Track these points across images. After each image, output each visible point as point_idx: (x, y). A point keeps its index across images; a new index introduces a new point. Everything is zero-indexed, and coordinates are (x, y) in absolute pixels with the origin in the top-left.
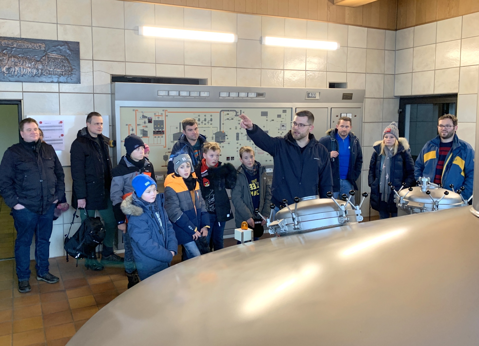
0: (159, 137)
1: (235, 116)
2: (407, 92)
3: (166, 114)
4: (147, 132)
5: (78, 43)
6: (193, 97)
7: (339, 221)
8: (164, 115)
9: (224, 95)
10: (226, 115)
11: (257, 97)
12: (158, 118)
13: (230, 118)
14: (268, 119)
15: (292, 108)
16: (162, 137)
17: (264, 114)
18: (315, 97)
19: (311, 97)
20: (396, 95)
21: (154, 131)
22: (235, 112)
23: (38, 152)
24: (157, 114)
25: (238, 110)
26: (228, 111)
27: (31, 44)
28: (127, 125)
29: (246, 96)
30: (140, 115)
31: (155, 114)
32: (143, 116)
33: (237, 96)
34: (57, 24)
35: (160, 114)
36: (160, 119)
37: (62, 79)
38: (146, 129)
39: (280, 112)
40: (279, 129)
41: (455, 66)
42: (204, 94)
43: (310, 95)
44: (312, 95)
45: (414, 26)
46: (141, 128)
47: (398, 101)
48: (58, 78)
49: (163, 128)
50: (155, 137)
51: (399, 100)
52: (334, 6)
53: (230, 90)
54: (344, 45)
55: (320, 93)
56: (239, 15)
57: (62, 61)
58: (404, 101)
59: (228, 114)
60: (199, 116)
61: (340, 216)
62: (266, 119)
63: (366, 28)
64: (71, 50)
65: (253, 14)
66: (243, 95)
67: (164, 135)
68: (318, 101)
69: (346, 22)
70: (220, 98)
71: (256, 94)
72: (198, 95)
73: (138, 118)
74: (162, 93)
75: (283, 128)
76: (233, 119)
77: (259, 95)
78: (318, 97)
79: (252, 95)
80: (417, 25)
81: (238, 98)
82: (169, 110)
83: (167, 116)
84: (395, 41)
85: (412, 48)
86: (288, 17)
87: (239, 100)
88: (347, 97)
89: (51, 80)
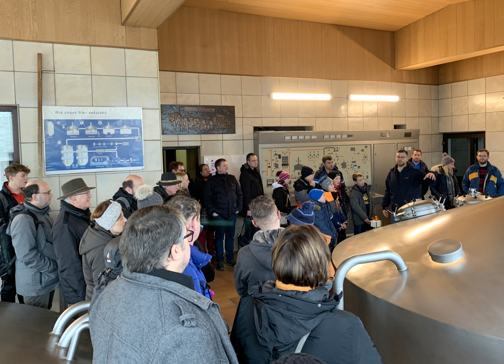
0: (285, 168)
1: (334, 151)
2: (449, 130)
3: (290, 152)
4: (278, 164)
5: (234, 107)
6: (307, 140)
7: (436, 211)
8: (288, 153)
9: (326, 137)
10: (327, 151)
11: (348, 137)
12: (285, 155)
13: (330, 153)
14: (355, 153)
15: (371, 144)
16: (287, 168)
17: (353, 149)
18: (386, 136)
19: (384, 136)
20: (440, 132)
21: (282, 164)
22: (333, 149)
23: (226, 181)
24: (284, 152)
25: (335, 147)
26: (329, 148)
27: (206, 109)
28: (266, 160)
29: (341, 137)
30: (274, 153)
31: (283, 152)
32: (275, 153)
33: (335, 137)
34: (221, 95)
35: (286, 152)
36: (286, 156)
37: (224, 131)
38: (277, 163)
39: (363, 148)
40: (363, 160)
41: (482, 112)
42: (314, 137)
43: (383, 135)
44: (384, 134)
45: (451, 83)
46: (274, 162)
47: (441, 137)
48: (223, 131)
49: (288, 162)
50: (283, 168)
51: (442, 135)
52: (395, 71)
53: (330, 134)
54: (403, 99)
55: (389, 133)
56: (333, 81)
57: (225, 119)
58: (446, 136)
59: (329, 150)
60: (310, 152)
61: (436, 208)
62: (354, 153)
63: (418, 85)
64: (229, 112)
65: (342, 79)
66: (339, 136)
67: (288, 167)
68: (388, 139)
69: (404, 82)
70: (324, 139)
71: (347, 135)
72: (310, 138)
73: (273, 155)
74: (287, 138)
75: (365, 159)
76: (332, 154)
77: (349, 136)
78: (388, 136)
79: (345, 136)
80: (453, 82)
81: (335, 139)
82: (291, 149)
83: (290, 153)
84: (438, 93)
85: (451, 99)
86: (365, 80)
87: (336, 140)
88: (408, 135)
89: (219, 132)
